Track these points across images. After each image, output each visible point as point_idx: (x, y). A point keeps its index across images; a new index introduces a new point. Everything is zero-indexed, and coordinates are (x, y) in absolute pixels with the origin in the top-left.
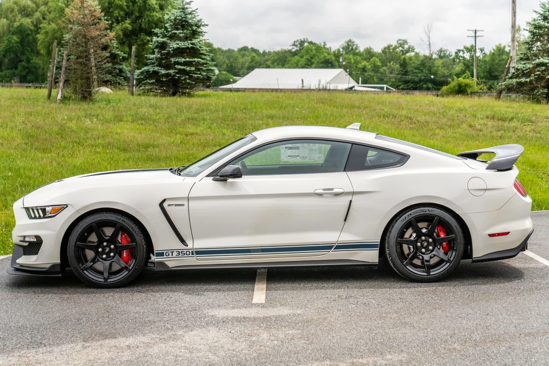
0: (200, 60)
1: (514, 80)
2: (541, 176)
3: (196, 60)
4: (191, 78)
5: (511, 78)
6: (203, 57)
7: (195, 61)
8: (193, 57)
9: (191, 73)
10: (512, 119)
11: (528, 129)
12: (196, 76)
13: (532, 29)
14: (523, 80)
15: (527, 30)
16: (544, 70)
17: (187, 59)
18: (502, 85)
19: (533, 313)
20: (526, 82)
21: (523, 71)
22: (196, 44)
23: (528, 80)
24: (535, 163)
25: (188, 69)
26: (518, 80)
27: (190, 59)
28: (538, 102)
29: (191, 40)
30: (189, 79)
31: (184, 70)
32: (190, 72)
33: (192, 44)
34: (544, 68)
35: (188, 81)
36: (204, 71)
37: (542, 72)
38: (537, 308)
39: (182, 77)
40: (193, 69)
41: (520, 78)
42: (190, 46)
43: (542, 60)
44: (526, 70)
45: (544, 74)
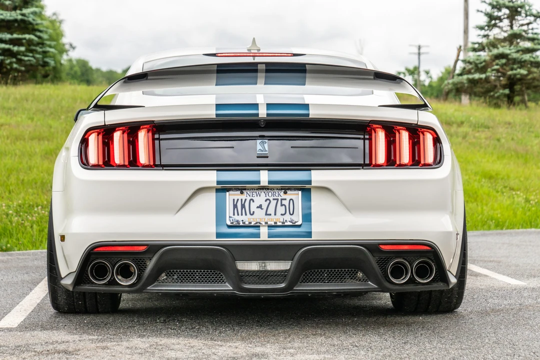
0: (32, 37)
1: (465, 77)
2: (502, 189)
3: (27, 36)
4: (20, 61)
5: (460, 75)
6: (38, 34)
7: (25, 39)
8: (24, 33)
9: (19, 55)
10: (462, 123)
11: (483, 136)
12: (26, 58)
13: (489, 9)
14: (477, 76)
15: (481, 12)
16: (505, 64)
17: (15, 36)
18: (448, 83)
19: (487, 341)
20: (481, 79)
21: (476, 65)
22: (27, 15)
23: (483, 76)
24: (494, 174)
25: (16, 49)
26: (471, 76)
27: (18, 34)
28: (497, 106)
29: (21, 10)
30: (16, 63)
31: (9, 50)
32: (18, 53)
33: (23, 15)
34: (504, 61)
35: (15, 66)
36: (39, 53)
37: (502, 66)
38: (493, 335)
39: (7, 60)
40: (23, 49)
41: (472, 74)
42: (20, 17)
43: (501, 50)
44: (481, 63)
45: (504, 69)
